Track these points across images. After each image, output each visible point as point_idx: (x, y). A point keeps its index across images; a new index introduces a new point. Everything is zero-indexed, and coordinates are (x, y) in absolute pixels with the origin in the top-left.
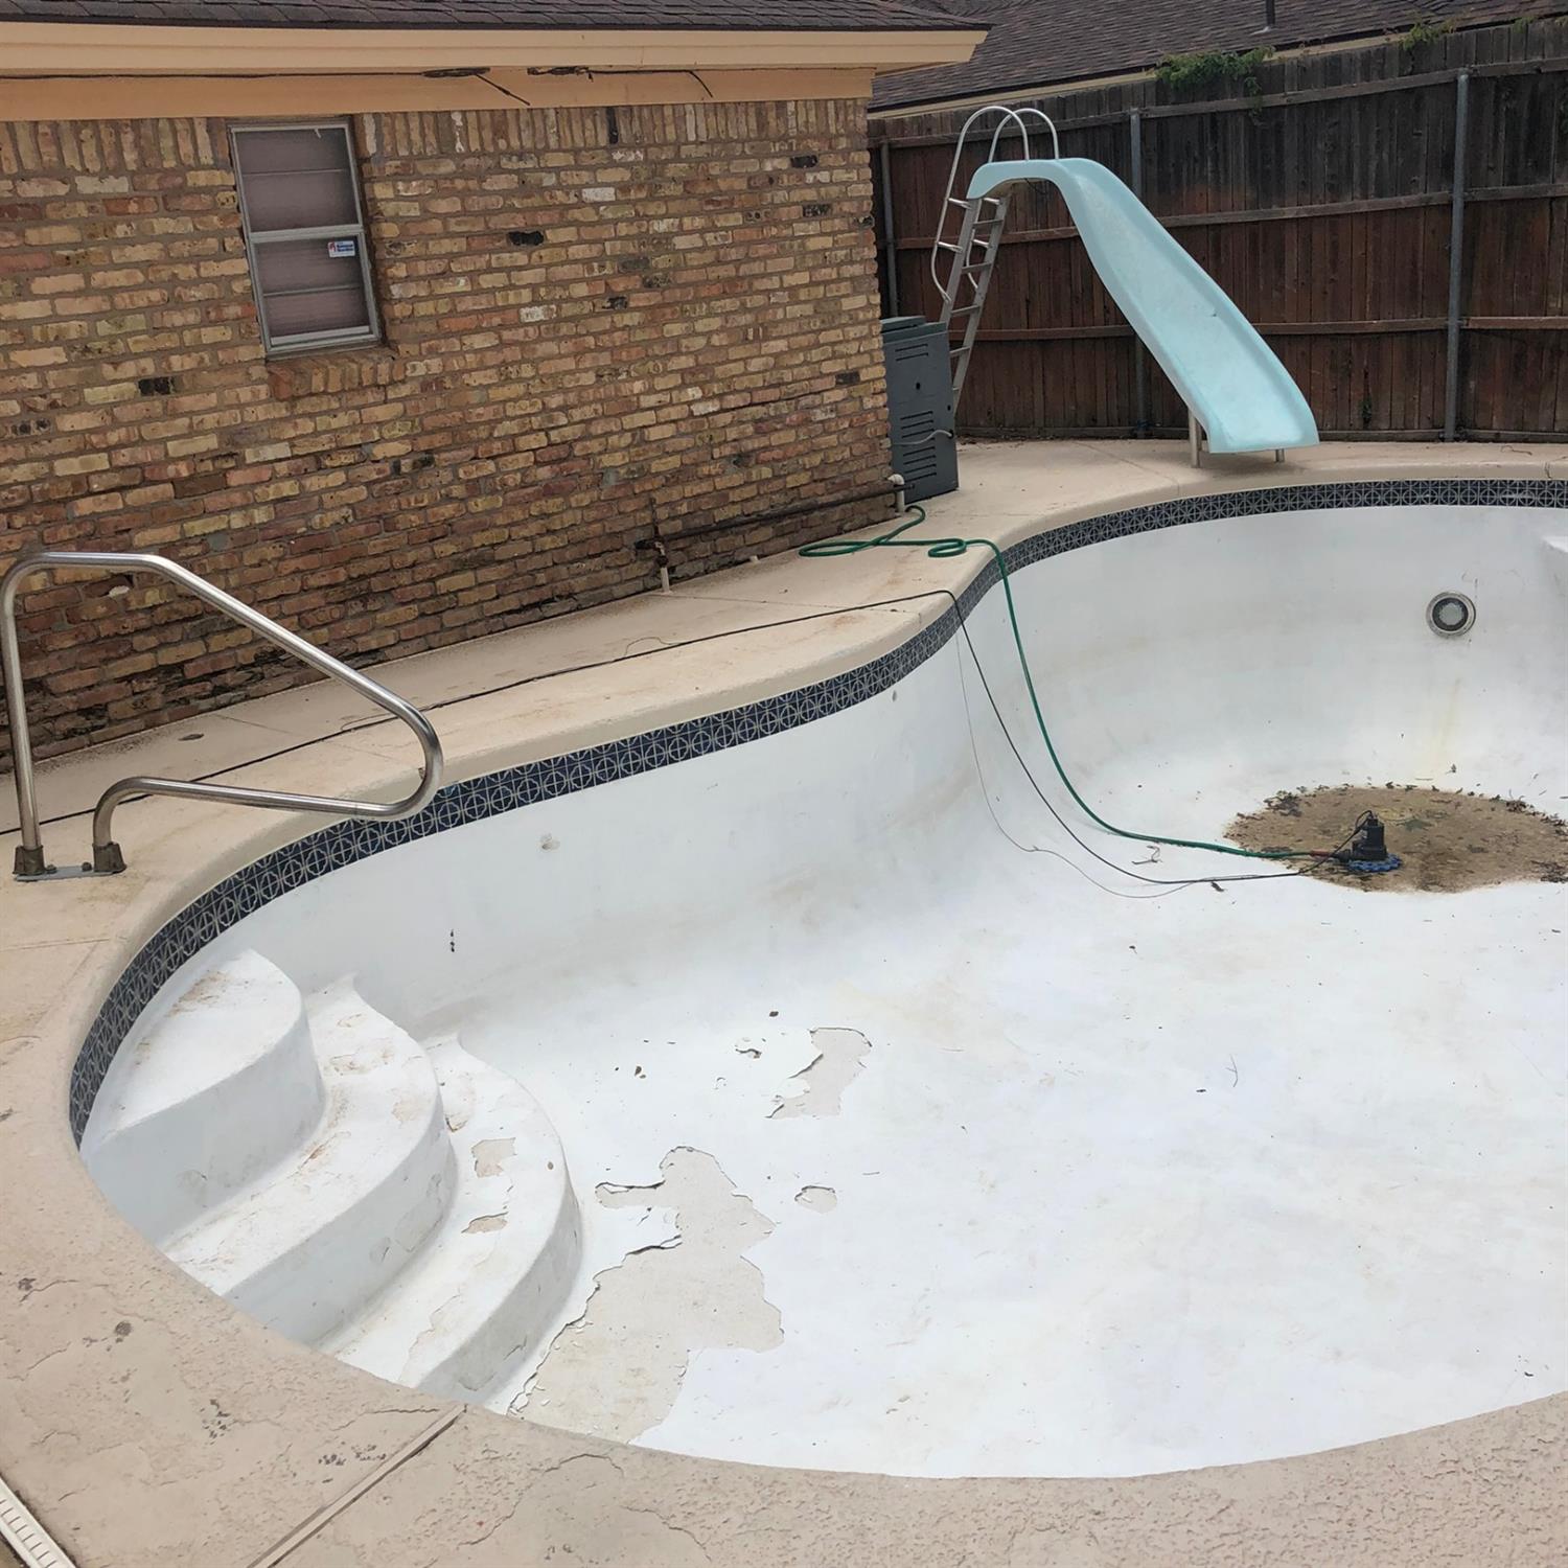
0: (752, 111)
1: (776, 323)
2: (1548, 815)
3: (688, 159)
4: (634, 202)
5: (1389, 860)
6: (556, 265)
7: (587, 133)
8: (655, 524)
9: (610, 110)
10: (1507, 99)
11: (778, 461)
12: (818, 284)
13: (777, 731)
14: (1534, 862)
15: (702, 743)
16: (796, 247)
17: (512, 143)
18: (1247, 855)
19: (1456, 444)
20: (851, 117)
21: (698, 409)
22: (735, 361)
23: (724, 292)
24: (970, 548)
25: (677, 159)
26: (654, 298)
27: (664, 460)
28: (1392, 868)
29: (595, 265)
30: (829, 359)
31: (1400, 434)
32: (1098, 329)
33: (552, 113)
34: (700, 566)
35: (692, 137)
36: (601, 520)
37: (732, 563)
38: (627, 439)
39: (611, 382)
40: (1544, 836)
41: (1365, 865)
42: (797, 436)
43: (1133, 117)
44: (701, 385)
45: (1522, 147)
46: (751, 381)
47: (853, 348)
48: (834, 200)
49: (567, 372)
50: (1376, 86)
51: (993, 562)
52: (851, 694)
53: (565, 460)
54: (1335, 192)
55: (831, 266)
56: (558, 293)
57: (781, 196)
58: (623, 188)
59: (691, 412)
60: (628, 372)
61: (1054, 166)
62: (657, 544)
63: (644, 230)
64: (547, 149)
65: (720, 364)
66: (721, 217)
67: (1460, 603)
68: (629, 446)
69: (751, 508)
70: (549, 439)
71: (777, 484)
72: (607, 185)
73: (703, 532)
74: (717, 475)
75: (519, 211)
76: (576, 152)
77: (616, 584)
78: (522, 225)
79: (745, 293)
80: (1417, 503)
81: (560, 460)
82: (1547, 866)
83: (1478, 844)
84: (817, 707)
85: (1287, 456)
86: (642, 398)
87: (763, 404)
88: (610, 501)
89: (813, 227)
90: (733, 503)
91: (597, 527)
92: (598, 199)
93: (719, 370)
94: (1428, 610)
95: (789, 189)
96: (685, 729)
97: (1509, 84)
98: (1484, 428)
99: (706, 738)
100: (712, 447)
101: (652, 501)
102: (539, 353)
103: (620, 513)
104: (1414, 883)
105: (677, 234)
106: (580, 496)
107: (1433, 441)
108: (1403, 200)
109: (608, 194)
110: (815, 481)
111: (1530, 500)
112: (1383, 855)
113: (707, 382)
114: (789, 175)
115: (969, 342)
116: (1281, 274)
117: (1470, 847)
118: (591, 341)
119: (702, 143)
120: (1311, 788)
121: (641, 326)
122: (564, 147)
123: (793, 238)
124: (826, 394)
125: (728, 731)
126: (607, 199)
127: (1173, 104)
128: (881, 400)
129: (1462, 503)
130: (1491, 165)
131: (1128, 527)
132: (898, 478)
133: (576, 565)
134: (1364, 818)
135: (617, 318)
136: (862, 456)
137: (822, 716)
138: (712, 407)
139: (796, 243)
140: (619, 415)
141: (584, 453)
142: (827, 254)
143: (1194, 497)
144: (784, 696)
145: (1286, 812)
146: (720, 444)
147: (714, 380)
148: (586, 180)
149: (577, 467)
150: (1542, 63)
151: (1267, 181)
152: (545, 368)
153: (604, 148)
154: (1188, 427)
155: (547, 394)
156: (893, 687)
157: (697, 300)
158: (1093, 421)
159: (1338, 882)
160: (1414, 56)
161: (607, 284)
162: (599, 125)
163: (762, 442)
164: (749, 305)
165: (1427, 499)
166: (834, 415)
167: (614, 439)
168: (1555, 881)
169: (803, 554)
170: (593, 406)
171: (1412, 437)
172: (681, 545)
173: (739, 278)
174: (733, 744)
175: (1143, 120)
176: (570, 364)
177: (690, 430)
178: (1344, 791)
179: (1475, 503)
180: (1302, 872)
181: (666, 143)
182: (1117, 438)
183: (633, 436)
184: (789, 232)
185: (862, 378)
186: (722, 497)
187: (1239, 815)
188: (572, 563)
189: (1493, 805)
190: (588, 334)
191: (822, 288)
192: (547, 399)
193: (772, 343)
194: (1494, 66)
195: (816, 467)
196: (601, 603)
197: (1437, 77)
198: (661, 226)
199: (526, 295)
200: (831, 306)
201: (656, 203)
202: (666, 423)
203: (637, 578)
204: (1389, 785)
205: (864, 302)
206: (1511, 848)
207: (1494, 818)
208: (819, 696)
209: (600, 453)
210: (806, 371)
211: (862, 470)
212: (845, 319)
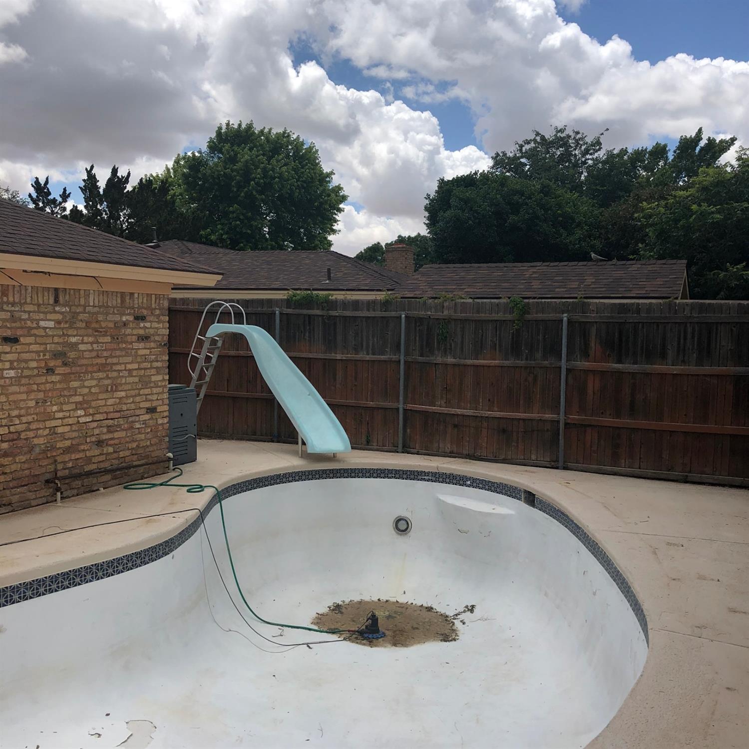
0: (119, 295)
1: (121, 384)
2: (442, 613)
3: (89, 313)
4: (63, 329)
5: (380, 633)
6: (23, 352)
7: (45, 298)
8: (56, 471)
9: (56, 290)
10: (419, 326)
11: (117, 445)
12: (142, 369)
13: (119, 573)
14: (437, 633)
15: (83, 578)
16: (133, 353)
17: (10, 299)
18: (321, 632)
19: (403, 454)
20: (161, 302)
21: (82, 420)
22: (101, 399)
23: (99, 370)
24: (205, 489)
25: (84, 312)
26: (67, 370)
27: (63, 442)
28: (381, 637)
29: (42, 354)
30: (144, 401)
31: (381, 448)
32: (258, 395)
33: (30, 288)
34: (75, 492)
35: (91, 304)
36: (29, 469)
37: (91, 491)
38: (47, 432)
39: (42, 406)
40: (441, 622)
41: (370, 636)
42: (127, 434)
43: (277, 312)
44: (84, 409)
45: (425, 343)
46: (107, 409)
47: (155, 397)
48: (151, 335)
49: (21, 400)
50: (371, 314)
51: (215, 496)
52: (154, 556)
53: (16, 440)
54: (356, 350)
55: (148, 362)
56: (23, 365)
57: (128, 331)
58: (58, 322)
59: (78, 421)
60: (51, 402)
61: (244, 328)
62: (57, 481)
63: (66, 340)
64: (26, 303)
65: (94, 401)
66: (101, 338)
67: (406, 521)
68: (47, 435)
69: (102, 465)
70: (9, 430)
71: (115, 455)
72: (52, 320)
73: (79, 476)
74: (88, 450)
75: (8, 328)
76: (39, 305)
77: (34, 499)
78: (10, 334)
79: (108, 371)
80: (389, 478)
81: (13, 440)
82: (442, 635)
83: (415, 626)
84: (139, 562)
85: (338, 455)
86: (56, 413)
87: (112, 419)
88: (35, 460)
89: (141, 345)
90: (94, 463)
91: (27, 472)
92: (46, 326)
93: (94, 404)
94: (393, 523)
95: (133, 329)
96: (76, 572)
97: (420, 320)
98: (413, 449)
99: (85, 576)
100: (87, 437)
101: (56, 461)
102: (10, 391)
103: (39, 466)
104: (391, 643)
105: (80, 343)
106: (21, 457)
107: (394, 452)
108: (383, 357)
109: (51, 324)
110: (133, 455)
111: (431, 479)
112: (377, 631)
113: (88, 408)
114: (133, 323)
115: (202, 396)
116: (335, 380)
117: (412, 627)
118: (35, 387)
119: (95, 306)
120: (347, 601)
121: (60, 382)
122: (33, 303)
123: (133, 349)
124: (141, 416)
125: (96, 573)
126: (51, 326)
127: (293, 309)
128: (166, 420)
129: (406, 479)
130: (414, 348)
131: (272, 482)
132: (170, 455)
133: (14, 490)
134: (370, 615)
135: (49, 378)
136: (155, 445)
137: (140, 566)
138: (89, 419)
139: (133, 351)
140: (44, 421)
141: (25, 437)
142: (147, 357)
143: (300, 470)
144: (124, 557)
145: (337, 612)
146: (90, 436)
147: (90, 407)
148: (42, 317)
149: (20, 443)
150: (431, 315)
151: (330, 343)
152: (11, 398)
153: (51, 305)
154: (298, 439)
155: (11, 410)
156: (173, 553)
157: (86, 372)
158: (254, 434)
159: (360, 644)
160: (386, 304)
161: (46, 363)
162: (50, 295)
163: (110, 436)
164: (110, 376)
165: (393, 477)
166: (144, 426)
167: (40, 432)
168: (445, 641)
169: (125, 488)
170: (33, 416)
171: (386, 450)
172: (67, 482)
173: (106, 364)
174: (98, 579)
175: (281, 314)
176: (24, 396)
177: (77, 429)
178: (361, 602)
179: (411, 479)
180: (345, 639)
181: (79, 305)
182: (265, 441)
183: (50, 430)
184: (131, 346)
185: (158, 411)
186: (89, 460)
187: (317, 613)
188: (12, 488)
189: (421, 608)
190: (34, 384)
191: (143, 371)
192: (10, 412)
193: (118, 393)
194: (414, 313)
195: (134, 448)
196: (24, 508)
197: (393, 314)
198: (74, 340)
199: (7, 365)
200: (147, 379)
201: (73, 330)
202: (66, 425)
203: (44, 496)
204: (379, 600)
205: (161, 378)
206: (428, 627)
207: (421, 614)
208: (140, 557)
209: (33, 438)
210: (133, 406)
211: (154, 451)
212: (152, 385)
